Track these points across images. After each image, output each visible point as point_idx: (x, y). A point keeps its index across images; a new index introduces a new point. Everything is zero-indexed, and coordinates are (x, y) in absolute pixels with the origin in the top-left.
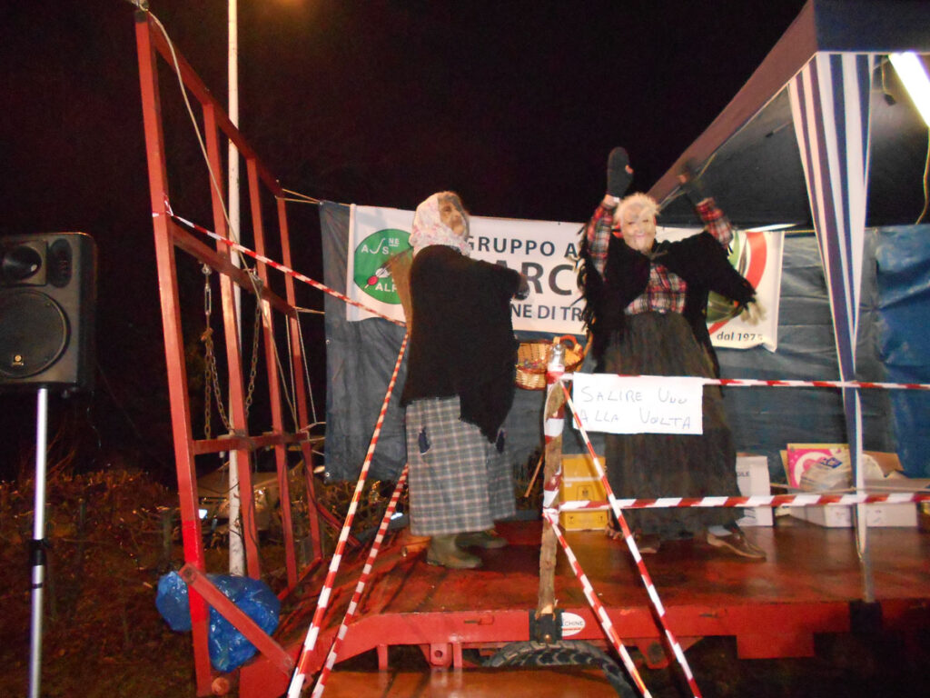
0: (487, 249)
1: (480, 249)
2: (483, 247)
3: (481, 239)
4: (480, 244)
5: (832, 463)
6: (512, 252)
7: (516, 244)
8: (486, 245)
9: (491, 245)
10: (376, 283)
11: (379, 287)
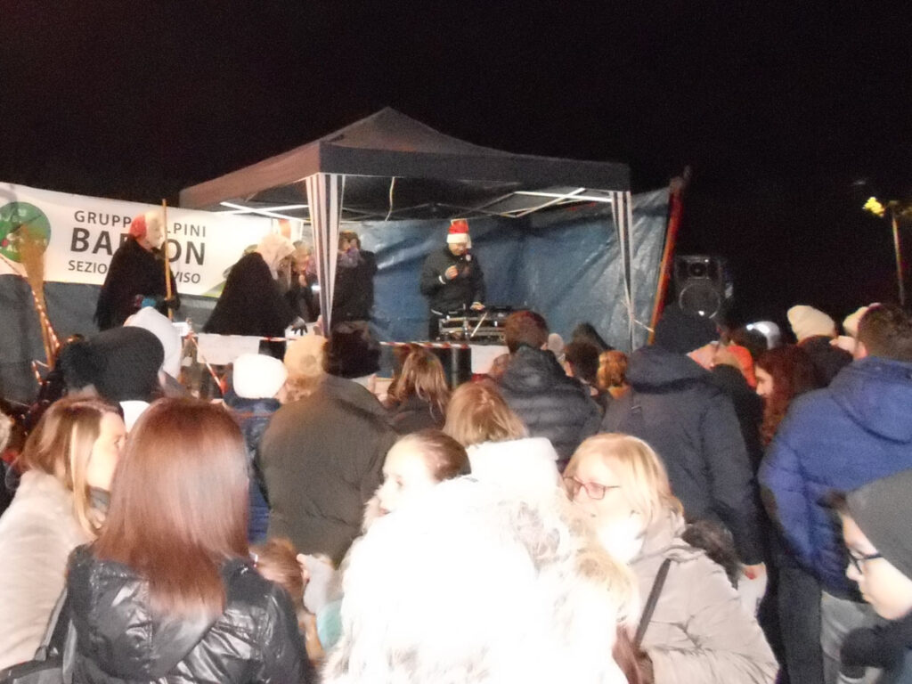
0: (95, 222)
1: (89, 222)
2: (92, 220)
3: (90, 213)
4: (89, 218)
6: (113, 225)
7: (116, 219)
8: (93, 218)
9: (97, 219)
10: (6, 246)
11: (10, 248)
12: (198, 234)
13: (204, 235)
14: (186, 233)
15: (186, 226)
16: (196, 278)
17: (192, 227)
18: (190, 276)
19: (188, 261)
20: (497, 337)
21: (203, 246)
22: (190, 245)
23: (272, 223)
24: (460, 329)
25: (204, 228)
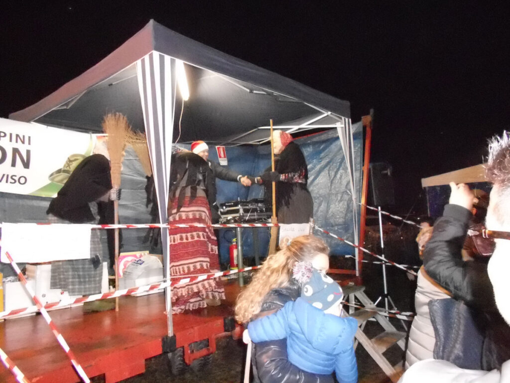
5: (140, 262)
12: (23, 142)
13: (29, 144)
14: (11, 140)
15: (11, 135)
16: (22, 180)
17: (17, 136)
18: (16, 179)
19: (13, 165)
20: (262, 219)
21: (28, 152)
22: (16, 151)
23: (91, 138)
24: (237, 215)
25: (29, 137)
